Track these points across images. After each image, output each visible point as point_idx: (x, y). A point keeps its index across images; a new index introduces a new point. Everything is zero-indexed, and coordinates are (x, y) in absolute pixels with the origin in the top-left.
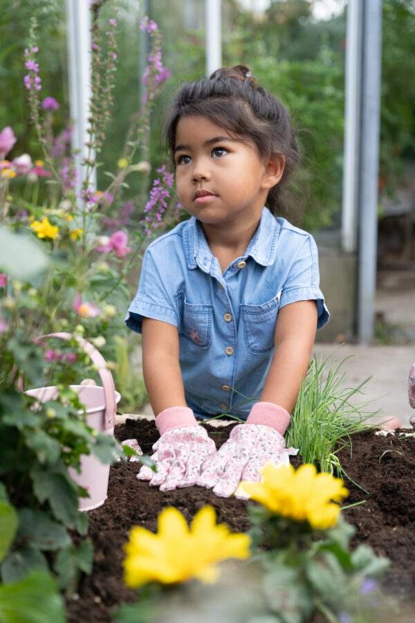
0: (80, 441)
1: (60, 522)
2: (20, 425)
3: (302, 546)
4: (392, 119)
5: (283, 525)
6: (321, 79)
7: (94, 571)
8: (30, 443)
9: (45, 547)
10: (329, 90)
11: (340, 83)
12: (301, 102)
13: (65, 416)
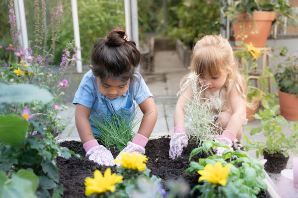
0: (55, 151)
1: (52, 179)
2: (37, 149)
3: (136, 177)
4: (142, 20)
5: (129, 171)
6: (115, 7)
7: (64, 194)
8: (40, 154)
9: (48, 188)
10: (118, 11)
11: (122, 8)
12: (108, 16)
13: (51, 144)
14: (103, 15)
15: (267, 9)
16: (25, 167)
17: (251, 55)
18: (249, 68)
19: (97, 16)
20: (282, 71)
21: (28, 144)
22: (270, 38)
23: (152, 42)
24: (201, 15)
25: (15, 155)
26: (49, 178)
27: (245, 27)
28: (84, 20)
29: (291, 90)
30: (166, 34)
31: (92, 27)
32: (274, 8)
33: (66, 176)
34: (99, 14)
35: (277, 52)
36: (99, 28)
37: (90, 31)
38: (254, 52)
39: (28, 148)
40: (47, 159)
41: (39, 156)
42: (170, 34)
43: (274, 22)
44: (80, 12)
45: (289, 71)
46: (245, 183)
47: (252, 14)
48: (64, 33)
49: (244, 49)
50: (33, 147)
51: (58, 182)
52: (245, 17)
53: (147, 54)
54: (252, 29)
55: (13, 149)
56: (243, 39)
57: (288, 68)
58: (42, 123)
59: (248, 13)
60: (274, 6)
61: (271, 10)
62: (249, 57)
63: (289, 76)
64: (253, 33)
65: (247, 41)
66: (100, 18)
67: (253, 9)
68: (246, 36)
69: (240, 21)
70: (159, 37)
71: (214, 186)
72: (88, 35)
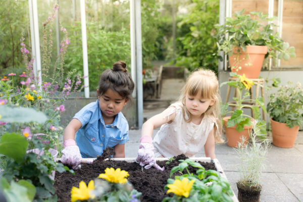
1: (48, 190)
2: (36, 163)
6: (122, 38)
8: (38, 168)
9: (43, 197)
10: (125, 42)
11: (128, 39)
13: (48, 159)
14: (110, 45)
15: (260, 43)
16: (25, 178)
17: (244, 85)
18: (242, 98)
19: (105, 47)
20: (274, 101)
21: (28, 159)
22: (265, 69)
23: (161, 70)
24: (205, 45)
25: (17, 167)
26: (45, 189)
27: (239, 60)
28: (93, 49)
29: (281, 119)
30: (175, 62)
31: (100, 57)
32: (266, 43)
33: (62, 190)
34: (107, 45)
35: (270, 83)
36: (106, 57)
37: (98, 60)
38: (246, 83)
39: (28, 162)
40: (44, 172)
41: (37, 169)
42: (178, 62)
43: (267, 55)
44: (89, 42)
45: (280, 101)
46: (212, 198)
47: (246, 48)
48: (74, 61)
49: (237, 80)
50: (32, 161)
51: (53, 193)
52: (239, 51)
53: (153, 82)
54: (246, 61)
55: (16, 163)
56: (237, 70)
57: (279, 98)
58: (41, 141)
59: (241, 47)
60: (266, 41)
61: (263, 45)
62: (241, 87)
63: (280, 106)
64: (246, 65)
65: (241, 72)
66: (107, 48)
67: (246, 43)
68: (240, 68)
69: (234, 54)
70: (168, 65)
71: (179, 198)
72: (96, 63)
